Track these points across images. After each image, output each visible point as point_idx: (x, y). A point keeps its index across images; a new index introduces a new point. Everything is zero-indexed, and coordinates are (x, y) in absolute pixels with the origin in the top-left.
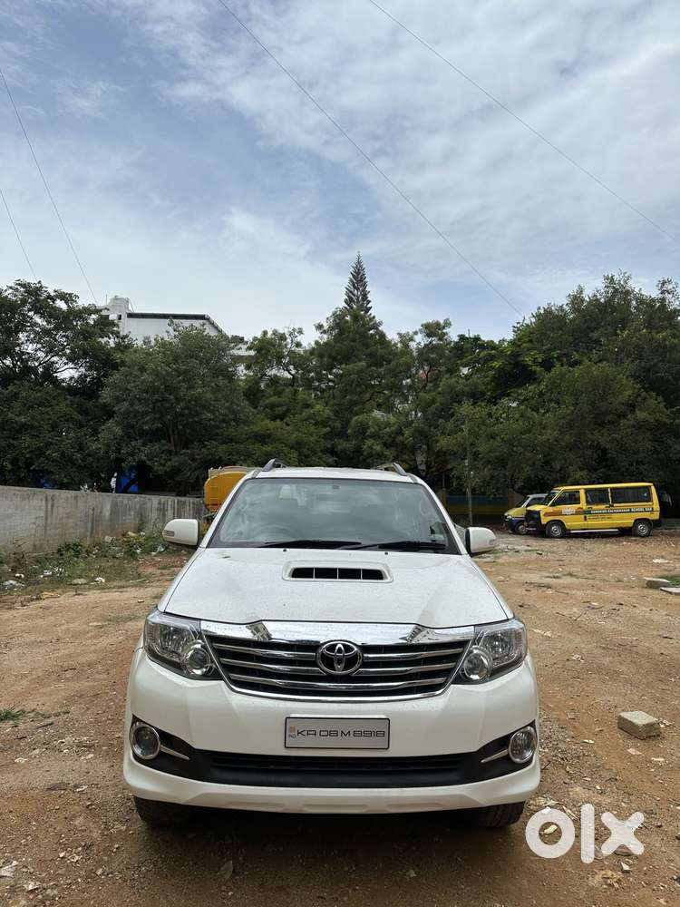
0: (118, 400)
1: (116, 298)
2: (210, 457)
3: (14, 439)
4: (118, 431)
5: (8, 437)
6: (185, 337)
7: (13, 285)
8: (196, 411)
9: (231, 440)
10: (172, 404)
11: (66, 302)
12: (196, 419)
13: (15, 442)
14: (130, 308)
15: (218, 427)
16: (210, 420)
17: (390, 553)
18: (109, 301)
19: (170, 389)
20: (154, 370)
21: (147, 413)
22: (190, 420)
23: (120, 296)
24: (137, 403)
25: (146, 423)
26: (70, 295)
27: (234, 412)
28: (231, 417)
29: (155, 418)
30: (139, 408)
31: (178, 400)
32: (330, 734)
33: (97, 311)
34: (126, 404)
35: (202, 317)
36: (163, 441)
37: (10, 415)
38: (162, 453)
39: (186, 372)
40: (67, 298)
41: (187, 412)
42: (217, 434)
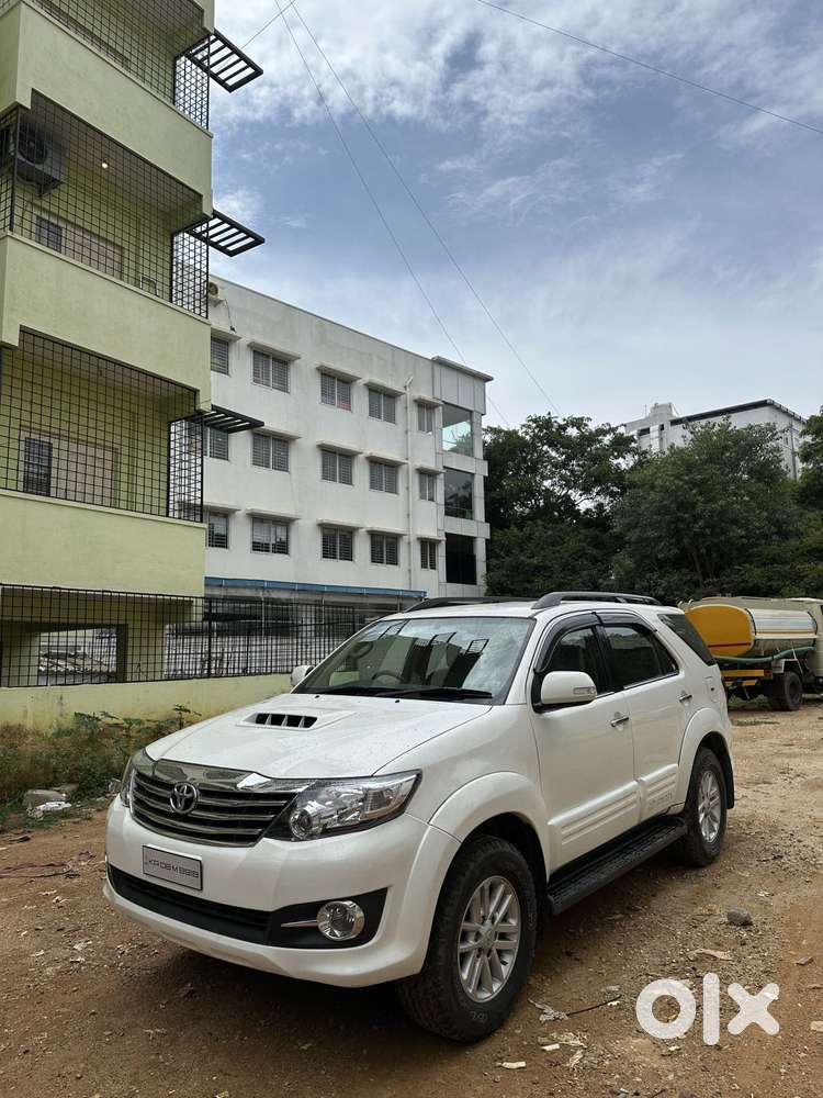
0: (630, 527)
1: (656, 406)
2: (742, 585)
3: (529, 582)
4: (629, 563)
5: (524, 581)
6: (702, 439)
7: (524, 422)
8: (722, 529)
9: (774, 561)
10: (689, 523)
11: (578, 428)
12: (723, 538)
13: (529, 586)
14: (674, 414)
15: (756, 545)
16: (742, 537)
17: (402, 700)
18: (649, 411)
19: (684, 506)
20: (662, 487)
21: (660, 539)
22: (716, 540)
23: (660, 403)
24: (649, 528)
25: (661, 551)
26: (582, 419)
27: (778, 524)
28: (773, 529)
29: (671, 544)
30: (651, 534)
31: (696, 519)
32: (167, 867)
33: (613, 430)
34: (637, 531)
35: (763, 404)
36: (684, 571)
37: (522, 558)
38: (685, 584)
39: (703, 482)
40: (578, 423)
41: (708, 531)
42: (751, 555)
